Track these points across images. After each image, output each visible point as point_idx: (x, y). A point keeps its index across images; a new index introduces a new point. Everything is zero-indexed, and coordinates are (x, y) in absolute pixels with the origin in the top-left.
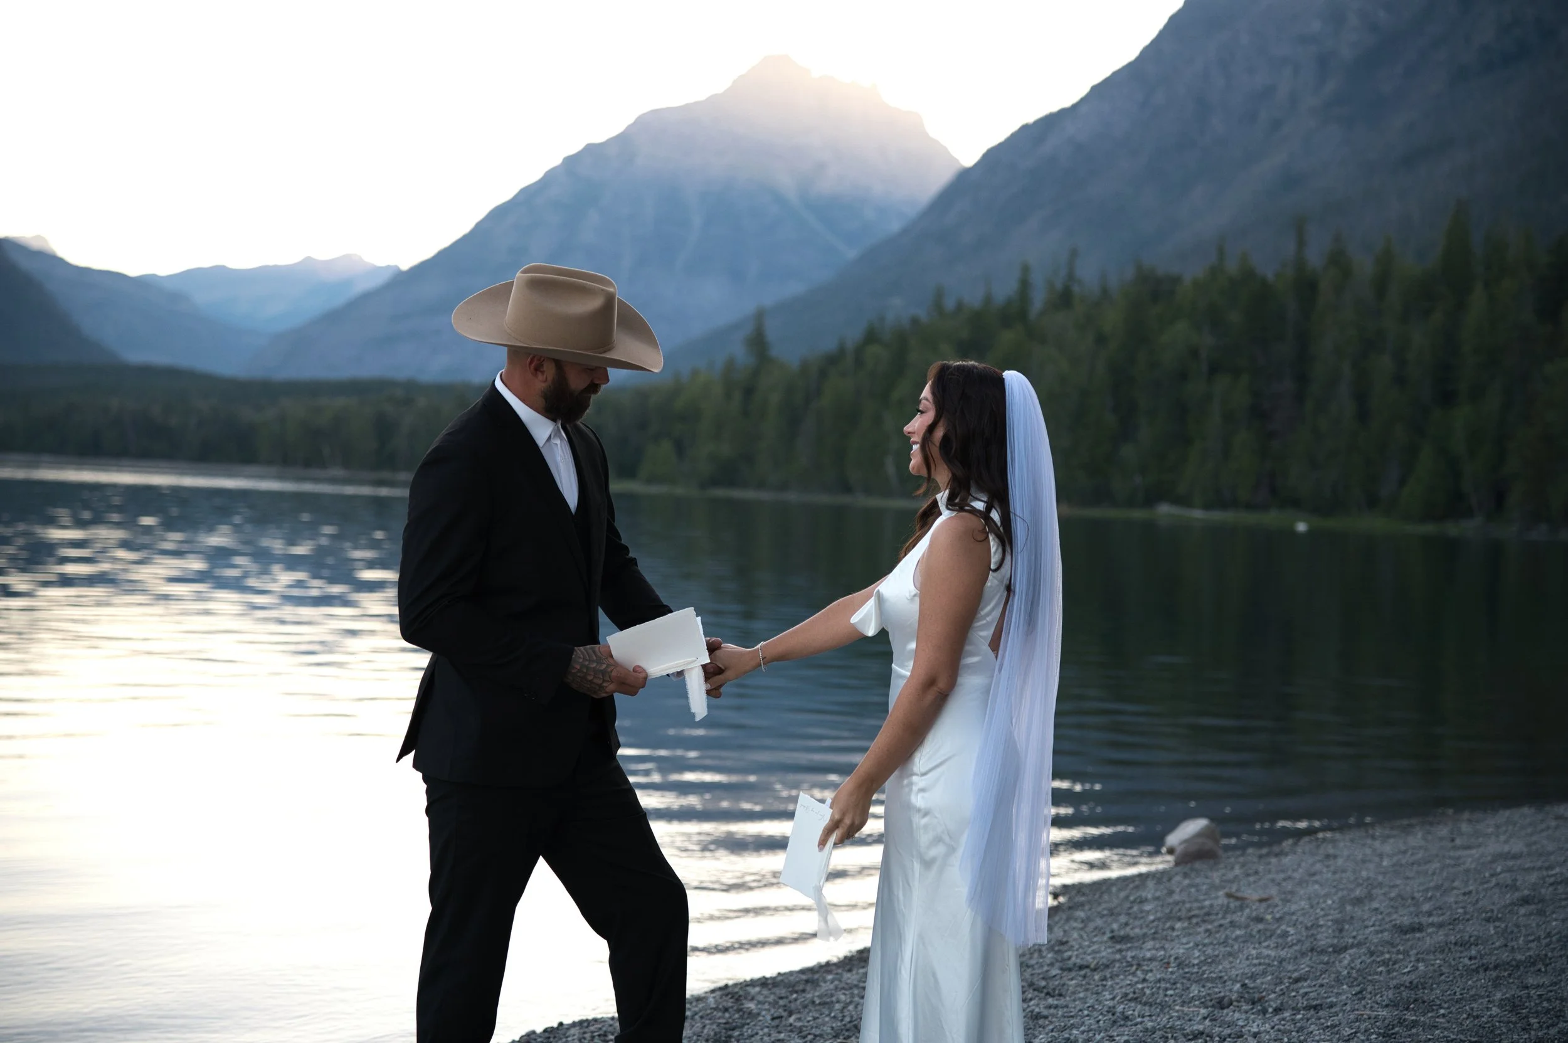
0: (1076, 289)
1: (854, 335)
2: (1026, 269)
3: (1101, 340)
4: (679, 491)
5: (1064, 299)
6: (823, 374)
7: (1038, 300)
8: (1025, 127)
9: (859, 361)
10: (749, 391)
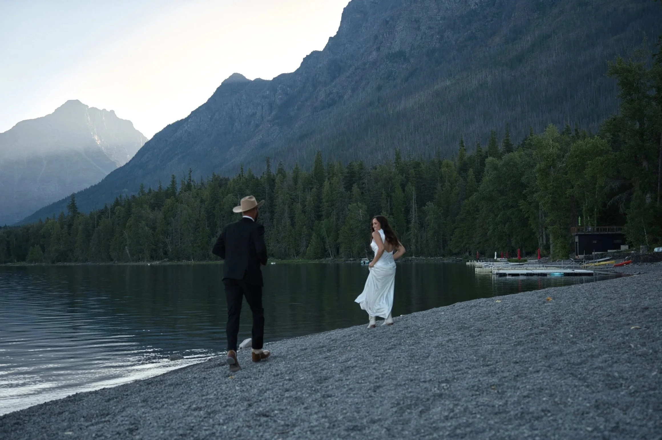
0: (192, 183)
1: (111, 202)
2: (174, 177)
3: (202, 201)
4: (44, 264)
5: (188, 187)
6: (99, 217)
7: (179, 188)
8: (169, 126)
9: (113, 212)
10: (70, 226)
